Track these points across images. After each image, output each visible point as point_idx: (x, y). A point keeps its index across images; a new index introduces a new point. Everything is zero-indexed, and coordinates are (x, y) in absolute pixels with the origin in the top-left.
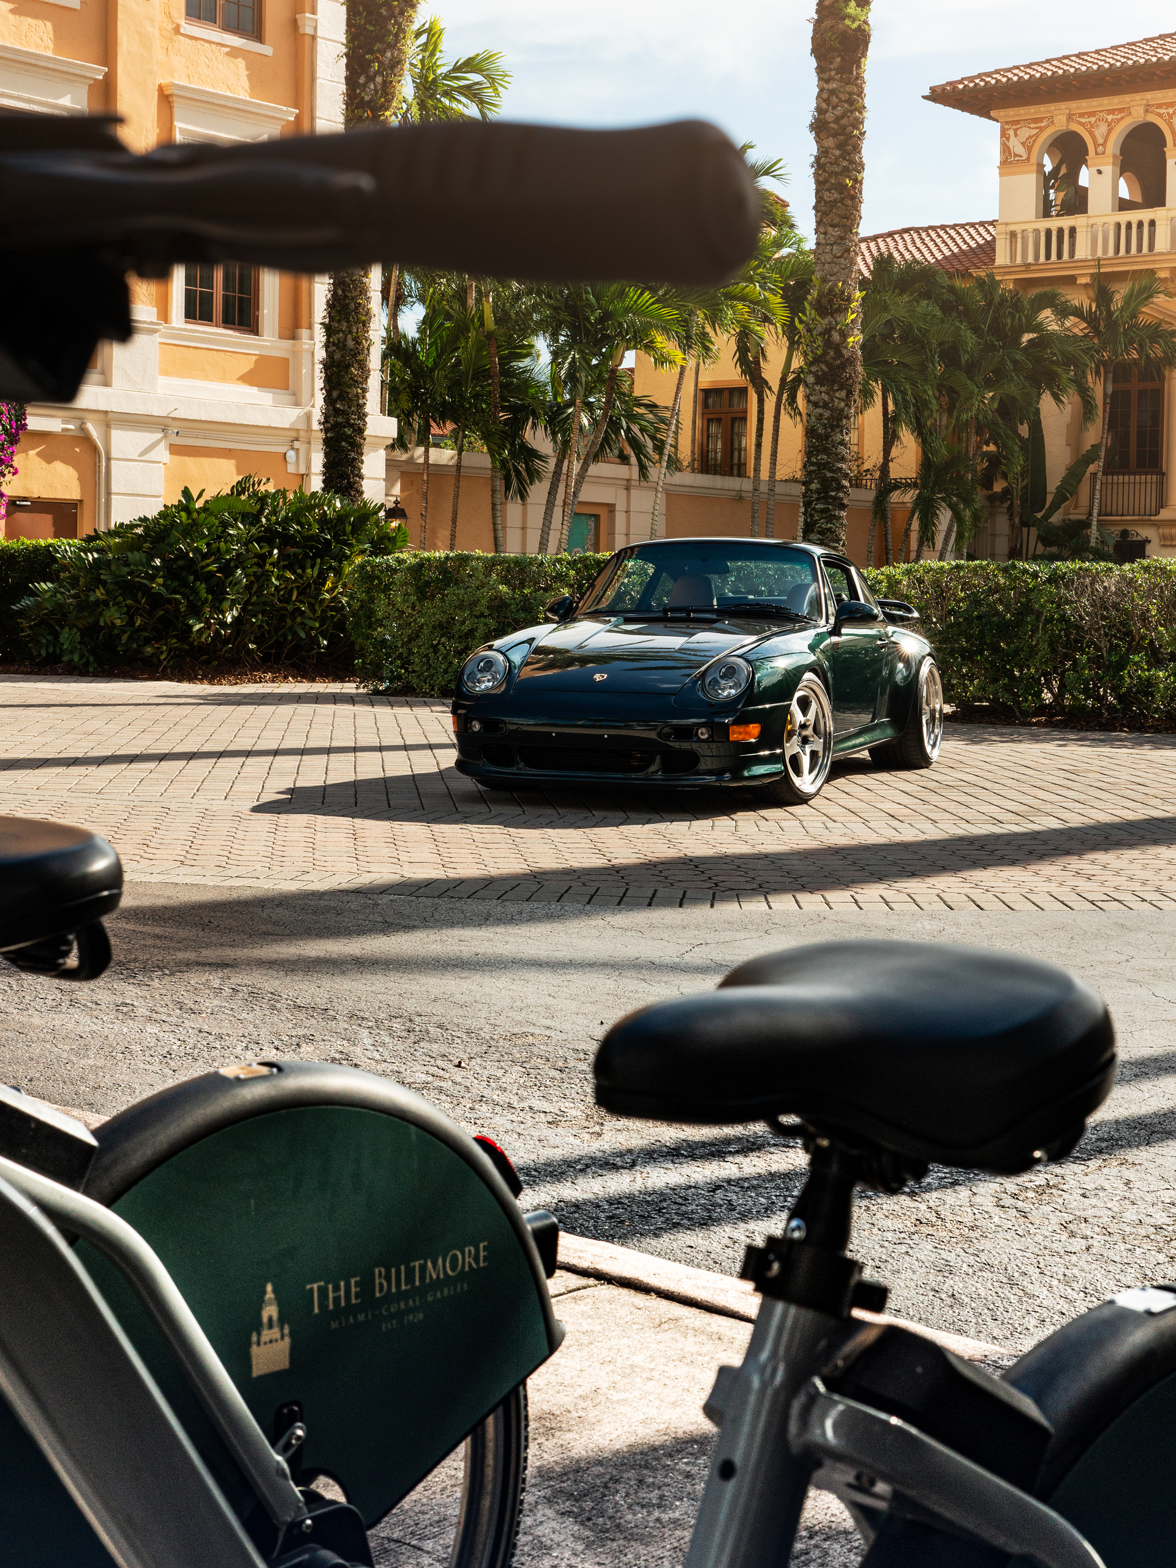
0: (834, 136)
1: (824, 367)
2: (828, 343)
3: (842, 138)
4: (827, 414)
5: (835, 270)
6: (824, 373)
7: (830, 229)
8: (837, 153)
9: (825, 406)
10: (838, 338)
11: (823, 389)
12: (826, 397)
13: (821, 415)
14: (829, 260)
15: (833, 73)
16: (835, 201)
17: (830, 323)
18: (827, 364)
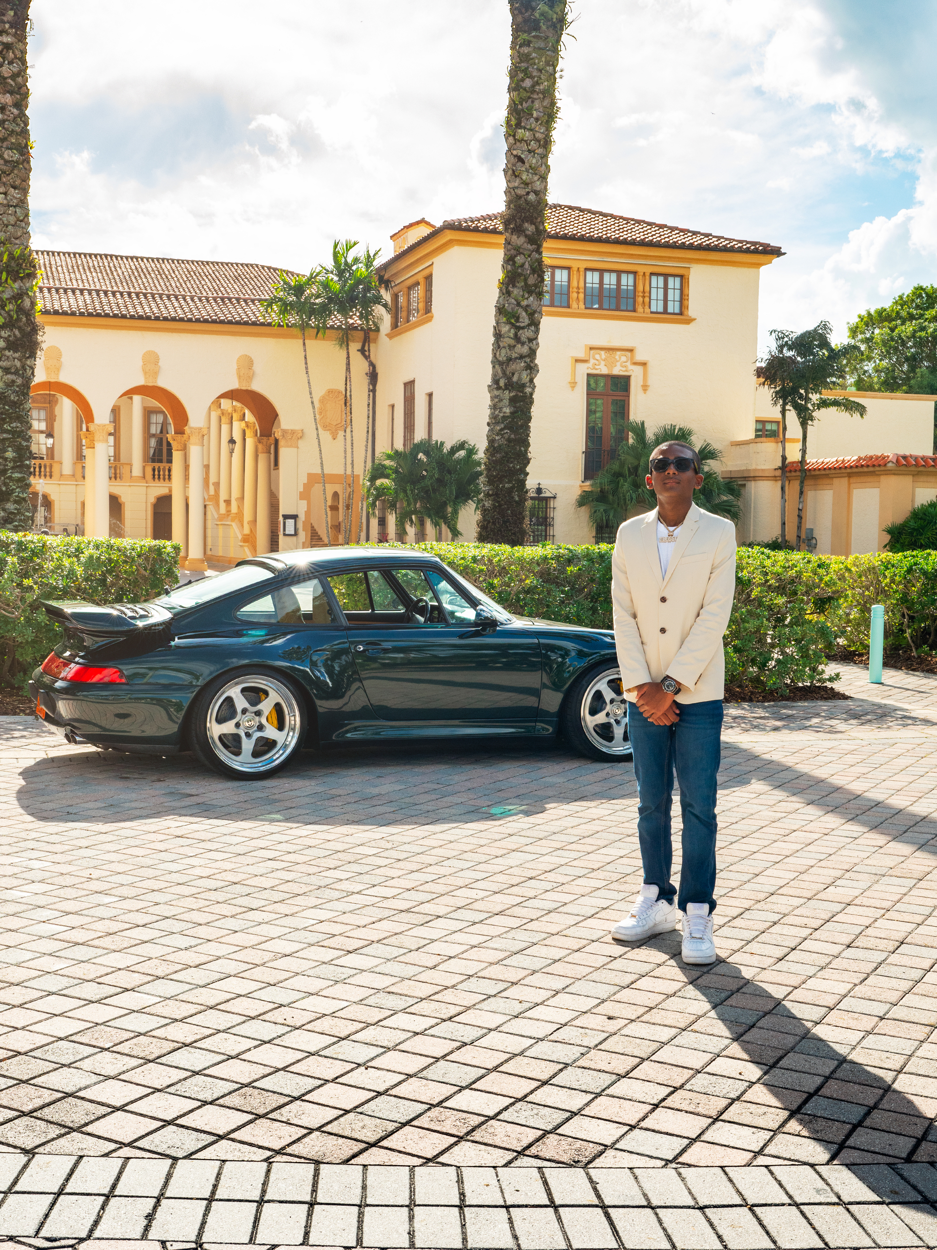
0: (11, 93)
1: (17, 332)
2: (20, 309)
3: (18, 96)
4: (19, 381)
5: (19, 234)
6: (17, 339)
7: (12, 190)
8: (16, 111)
9: (16, 373)
10: (29, 304)
11: (17, 355)
12: (18, 364)
13: (13, 382)
14: (13, 222)
15: (7, 26)
16: (17, 162)
17: (20, 288)
18: (20, 329)
